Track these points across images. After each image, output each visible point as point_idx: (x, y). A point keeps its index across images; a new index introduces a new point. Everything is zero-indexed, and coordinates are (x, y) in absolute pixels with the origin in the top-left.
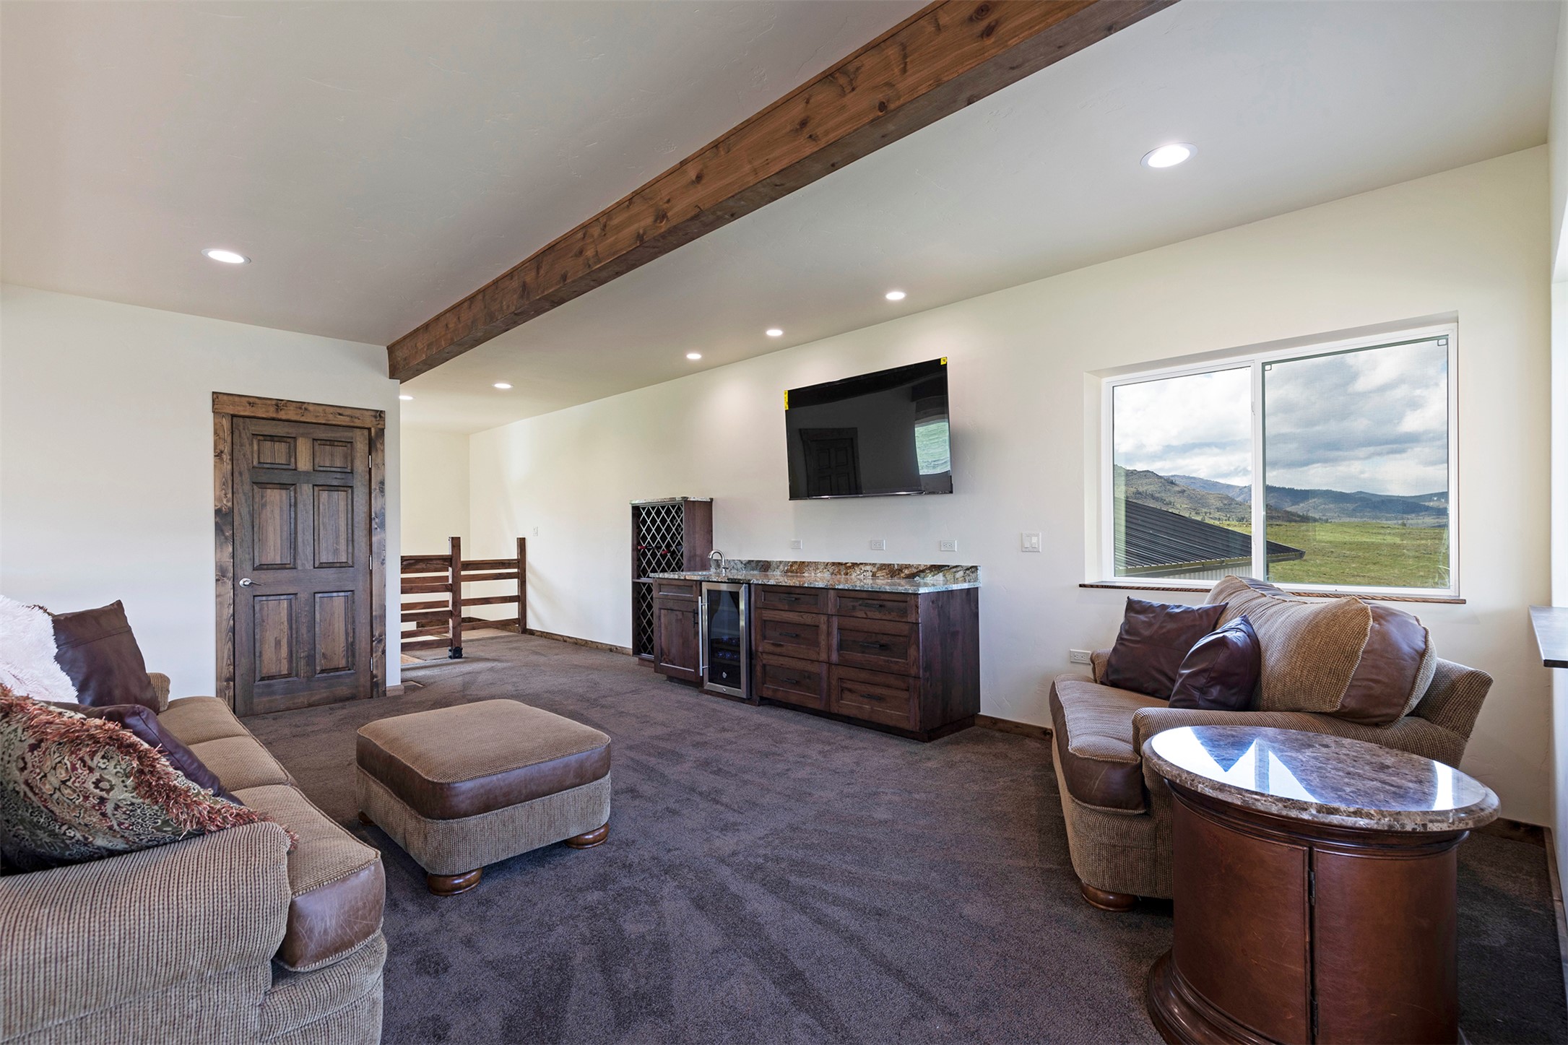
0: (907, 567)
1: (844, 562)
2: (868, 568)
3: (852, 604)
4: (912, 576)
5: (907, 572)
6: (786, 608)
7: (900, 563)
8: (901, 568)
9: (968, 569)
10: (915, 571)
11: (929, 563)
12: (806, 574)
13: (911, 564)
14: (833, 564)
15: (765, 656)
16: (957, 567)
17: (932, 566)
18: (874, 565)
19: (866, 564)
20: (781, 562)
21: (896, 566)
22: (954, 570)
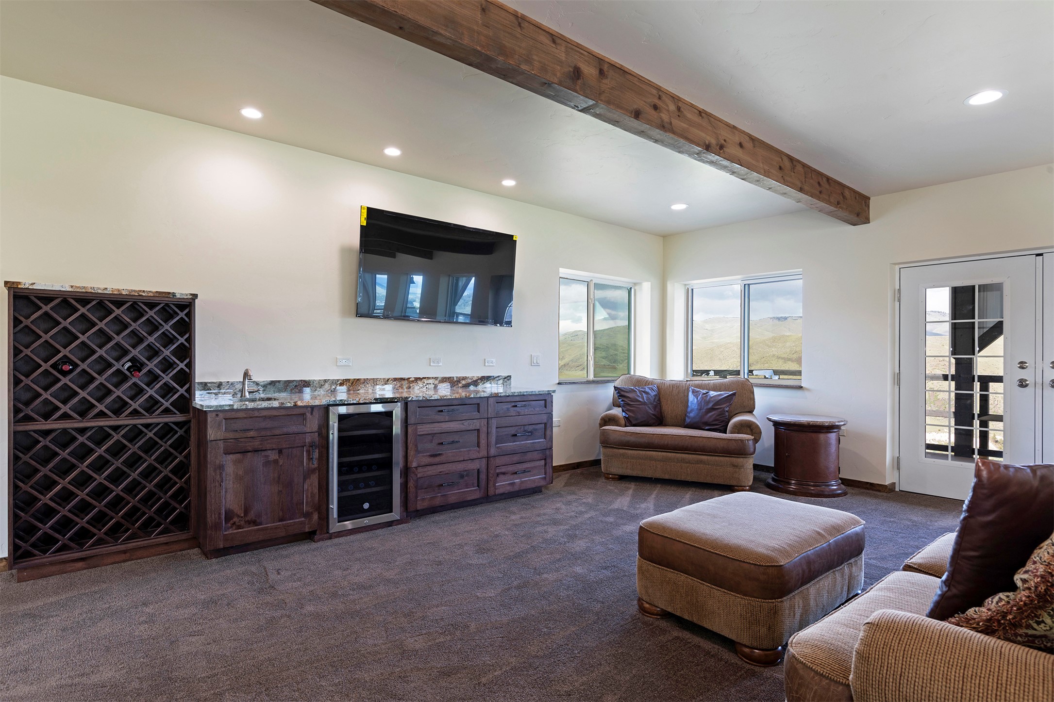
0: (464, 378)
1: (407, 377)
2: (431, 381)
3: (506, 407)
4: (467, 386)
5: (464, 382)
6: (447, 418)
7: (458, 376)
8: (459, 380)
9: (505, 378)
10: (470, 381)
11: (480, 375)
12: (361, 391)
13: (467, 376)
14: (395, 379)
15: (420, 470)
16: (499, 376)
17: (482, 377)
18: (436, 378)
19: (429, 378)
20: (325, 381)
21: (455, 379)
22: (497, 379)
